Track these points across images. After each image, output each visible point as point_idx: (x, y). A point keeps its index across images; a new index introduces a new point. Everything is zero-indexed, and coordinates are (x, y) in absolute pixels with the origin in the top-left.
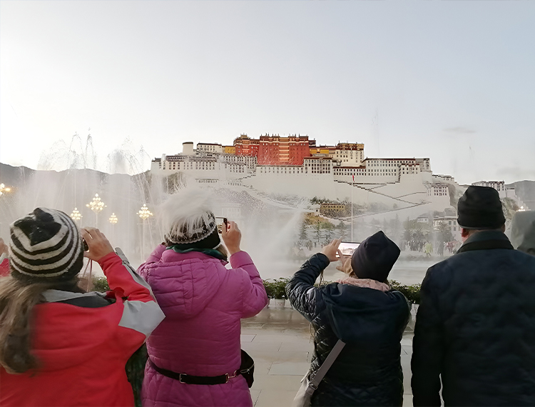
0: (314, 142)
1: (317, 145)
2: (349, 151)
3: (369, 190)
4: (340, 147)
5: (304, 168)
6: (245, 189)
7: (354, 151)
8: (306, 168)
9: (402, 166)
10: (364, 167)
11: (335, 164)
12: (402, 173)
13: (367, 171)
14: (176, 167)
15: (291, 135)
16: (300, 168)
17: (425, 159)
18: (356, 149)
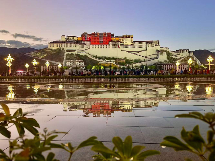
0: (113, 35)
1: (114, 36)
2: (127, 38)
3: (135, 54)
4: (123, 37)
5: (109, 46)
6: (86, 54)
7: (129, 39)
8: (110, 46)
9: (148, 44)
10: (133, 45)
11: (121, 44)
12: (148, 47)
13: (134, 46)
14: (59, 46)
15: (104, 32)
16: (107, 46)
17: (157, 41)
18: (130, 38)
